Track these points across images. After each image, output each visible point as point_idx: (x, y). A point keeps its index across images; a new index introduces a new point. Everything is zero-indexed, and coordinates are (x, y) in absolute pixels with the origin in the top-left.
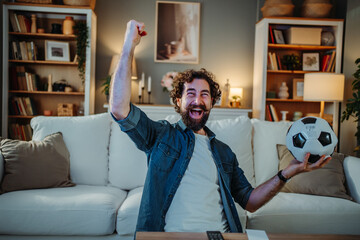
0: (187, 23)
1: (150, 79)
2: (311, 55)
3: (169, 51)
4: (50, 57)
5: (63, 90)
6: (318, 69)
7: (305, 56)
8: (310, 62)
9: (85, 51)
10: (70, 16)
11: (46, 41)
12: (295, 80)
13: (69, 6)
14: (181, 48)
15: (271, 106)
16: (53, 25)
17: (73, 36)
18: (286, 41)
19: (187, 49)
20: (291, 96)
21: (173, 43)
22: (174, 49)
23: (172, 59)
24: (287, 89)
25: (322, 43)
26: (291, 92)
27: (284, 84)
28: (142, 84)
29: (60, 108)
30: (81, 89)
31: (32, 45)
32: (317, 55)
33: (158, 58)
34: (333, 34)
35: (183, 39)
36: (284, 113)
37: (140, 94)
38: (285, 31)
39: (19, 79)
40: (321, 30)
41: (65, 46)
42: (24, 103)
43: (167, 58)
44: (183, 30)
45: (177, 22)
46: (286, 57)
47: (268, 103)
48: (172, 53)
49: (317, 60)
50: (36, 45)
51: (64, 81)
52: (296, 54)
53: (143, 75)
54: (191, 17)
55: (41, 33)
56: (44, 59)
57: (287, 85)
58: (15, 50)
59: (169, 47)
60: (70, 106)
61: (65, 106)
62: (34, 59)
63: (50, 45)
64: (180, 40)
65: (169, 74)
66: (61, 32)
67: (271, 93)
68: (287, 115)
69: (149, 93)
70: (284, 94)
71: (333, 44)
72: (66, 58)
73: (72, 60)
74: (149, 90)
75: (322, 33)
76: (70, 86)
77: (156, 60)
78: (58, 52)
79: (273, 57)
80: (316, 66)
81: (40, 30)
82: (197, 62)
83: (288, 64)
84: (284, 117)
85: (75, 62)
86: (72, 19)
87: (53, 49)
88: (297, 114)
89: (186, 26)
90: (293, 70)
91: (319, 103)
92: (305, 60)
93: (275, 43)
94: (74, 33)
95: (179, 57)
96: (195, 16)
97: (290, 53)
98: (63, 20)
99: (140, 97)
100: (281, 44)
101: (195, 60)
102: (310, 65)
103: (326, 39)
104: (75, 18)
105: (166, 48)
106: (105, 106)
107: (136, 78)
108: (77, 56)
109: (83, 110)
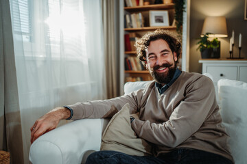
1: (240, 36)
4: (154, 24)
9: (182, 15)
11: (150, 12)
17: (172, 4)
28: (232, 41)
31: (140, 16)
37: (231, 50)
39: (131, 42)
41: (165, 14)
42: (135, 61)
50: (143, 16)
53: (233, 33)
55: (147, 5)
56: (149, 26)
58: (128, 21)
62: (141, 26)
63: (153, 14)
66: (162, 2)
69: (240, 48)
72: (166, 24)
73: (171, 24)
74: (240, 46)
78: (159, 20)
81: (146, 3)
85: (174, 26)
87: (156, 17)
99: (231, 52)
106: (200, 61)
107: (226, 36)
108: (174, 21)
109: (181, 66)
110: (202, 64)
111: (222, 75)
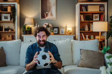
0: (51, 5)
2: (96, 15)
3: (45, 15)
4: (3, 20)
5: (8, 31)
6: (99, 20)
7: (94, 15)
8: (96, 17)
9: (15, 17)
10: (10, 5)
11: (2, 14)
12: (90, 24)
13: (9, 2)
14: (49, 14)
15: (82, 34)
16: (4, 8)
18: (87, 11)
19: (51, 15)
20: (89, 30)
21: (47, 13)
22: (47, 15)
23: (47, 18)
24: (88, 27)
25: (100, 11)
26: (89, 28)
27: (87, 26)
29: (7, 37)
30: (14, 30)
32: (98, 15)
33: (41, 18)
34: (104, 7)
35: (50, 11)
36: (87, 36)
38: (86, 7)
40: (99, 6)
41: (9, 15)
43: (45, 18)
44: (50, 8)
45: (48, 5)
46: (87, 16)
47: (81, 33)
48: (46, 16)
49: (98, 16)
51: (8, 27)
52: (91, 15)
53: (36, 24)
54: (53, 3)
56: (1, 20)
57: (88, 26)
59: (45, 14)
60: (11, 36)
61: (9, 36)
63: (3, 15)
64: (49, 11)
65: (45, 24)
66: (7, 11)
67: (82, 29)
68: (88, 37)
70: (87, 29)
71: (104, 11)
72: (9, 20)
73: (11, 20)
75: (100, 7)
76: (11, 29)
77: (41, 19)
78: (6, 18)
79: (82, 16)
80: (98, 19)
82: (55, 19)
83: (88, 19)
84: (87, 37)
85: (12, 21)
86: (11, 6)
87: (4, 16)
88: (92, 36)
89: (51, 6)
90: (89, 20)
91: (99, 32)
92: (94, 17)
93: (83, 11)
94: (11, 11)
95: (49, 17)
96: (54, 3)
97: (88, 14)
98: (7, 7)
100: (85, 11)
101: (55, 18)
102: (96, 18)
103: (101, 9)
104: (12, 6)
105: (44, 14)
106: (22, 36)
107: (34, 25)
108: (12, 19)
109: (15, 37)
110: (23, 37)
111: (31, 41)
